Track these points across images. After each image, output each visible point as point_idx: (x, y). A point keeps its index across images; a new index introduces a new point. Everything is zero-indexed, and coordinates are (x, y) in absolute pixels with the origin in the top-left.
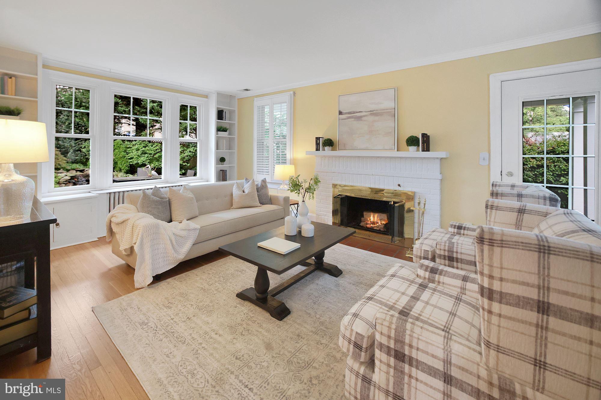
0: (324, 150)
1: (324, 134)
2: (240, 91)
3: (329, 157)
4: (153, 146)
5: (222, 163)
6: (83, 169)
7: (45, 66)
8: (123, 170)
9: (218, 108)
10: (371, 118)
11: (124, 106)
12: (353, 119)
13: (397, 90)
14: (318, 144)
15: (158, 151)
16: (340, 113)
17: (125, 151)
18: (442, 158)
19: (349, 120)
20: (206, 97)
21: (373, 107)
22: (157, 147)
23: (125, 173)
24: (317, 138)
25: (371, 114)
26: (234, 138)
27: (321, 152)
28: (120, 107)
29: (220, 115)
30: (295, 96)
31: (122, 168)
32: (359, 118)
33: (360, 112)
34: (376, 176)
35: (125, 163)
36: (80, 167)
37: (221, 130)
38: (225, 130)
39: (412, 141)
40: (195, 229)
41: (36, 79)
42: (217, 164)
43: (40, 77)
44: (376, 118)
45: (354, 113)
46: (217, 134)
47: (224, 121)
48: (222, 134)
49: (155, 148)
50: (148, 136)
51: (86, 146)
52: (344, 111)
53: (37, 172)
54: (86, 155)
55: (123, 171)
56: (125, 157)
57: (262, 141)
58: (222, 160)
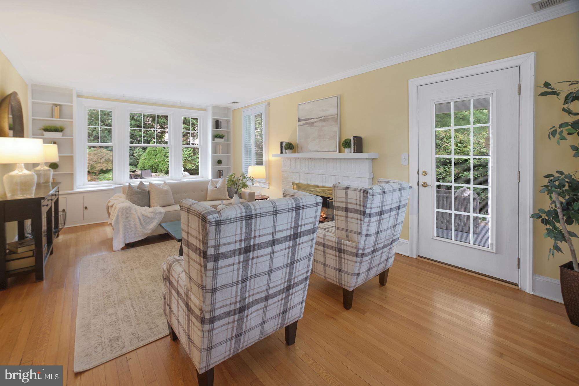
0: (286, 153)
1: (286, 139)
2: (230, 103)
3: (291, 159)
4: (187, 151)
5: (219, 165)
6: (135, 170)
7: (78, 96)
8: (164, 170)
9: (213, 119)
10: (320, 124)
11: (163, 118)
12: (307, 125)
13: (340, 98)
14: (282, 148)
15: (190, 155)
16: (299, 120)
17: (165, 156)
18: (373, 158)
19: (305, 126)
20: (205, 110)
21: (322, 114)
22: (190, 152)
23: (165, 173)
24: (281, 142)
25: (321, 120)
26: (230, 144)
27: (284, 155)
28: (161, 119)
29: (217, 124)
30: (269, 106)
31: (163, 170)
32: (312, 124)
33: (312, 119)
34: (323, 176)
35: (164, 165)
36: (133, 169)
37: (218, 137)
38: (221, 137)
39: (346, 144)
40: (161, 213)
41: (72, 106)
42: (213, 165)
43: (75, 104)
44: (324, 124)
45: (309, 119)
46: (213, 140)
47: (220, 130)
48: (218, 140)
49: (188, 153)
50: (155, 144)
51: (137, 152)
52: (302, 119)
53: (73, 171)
54: (137, 159)
55: (163, 172)
56: (164, 160)
57: (250, 146)
58: (220, 162)
